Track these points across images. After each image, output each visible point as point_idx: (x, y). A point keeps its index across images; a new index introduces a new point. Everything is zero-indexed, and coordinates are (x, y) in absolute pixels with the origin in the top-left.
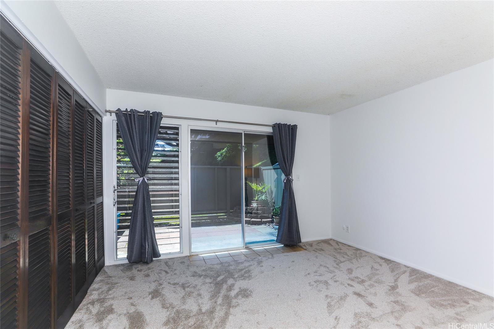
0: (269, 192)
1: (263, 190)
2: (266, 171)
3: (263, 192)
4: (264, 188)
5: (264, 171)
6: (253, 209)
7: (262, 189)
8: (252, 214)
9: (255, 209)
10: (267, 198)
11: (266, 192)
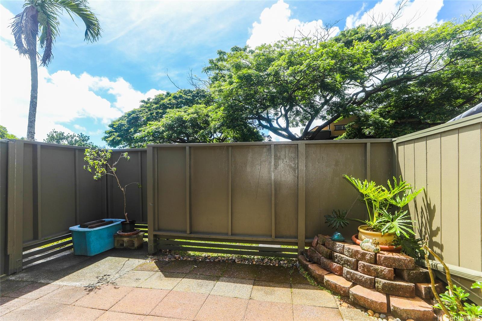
0: (419, 210)
1: (398, 199)
2: (410, 147)
3: (398, 208)
4: (401, 194)
5: (401, 148)
6: (359, 256)
7: (394, 198)
8: (357, 270)
9: (368, 257)
10: (412, 228)
11: (406, 207)
